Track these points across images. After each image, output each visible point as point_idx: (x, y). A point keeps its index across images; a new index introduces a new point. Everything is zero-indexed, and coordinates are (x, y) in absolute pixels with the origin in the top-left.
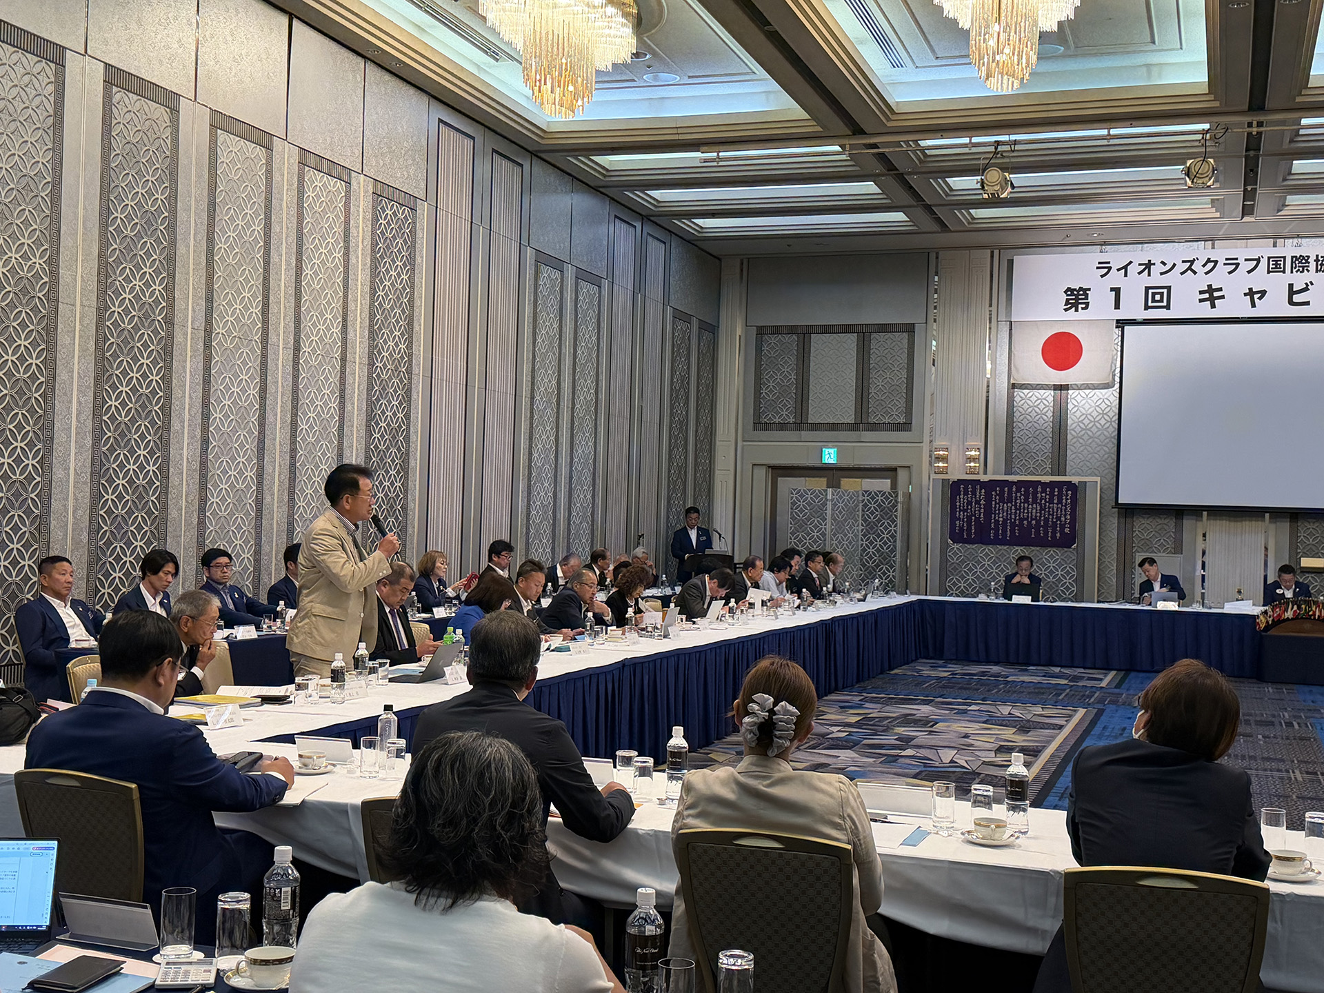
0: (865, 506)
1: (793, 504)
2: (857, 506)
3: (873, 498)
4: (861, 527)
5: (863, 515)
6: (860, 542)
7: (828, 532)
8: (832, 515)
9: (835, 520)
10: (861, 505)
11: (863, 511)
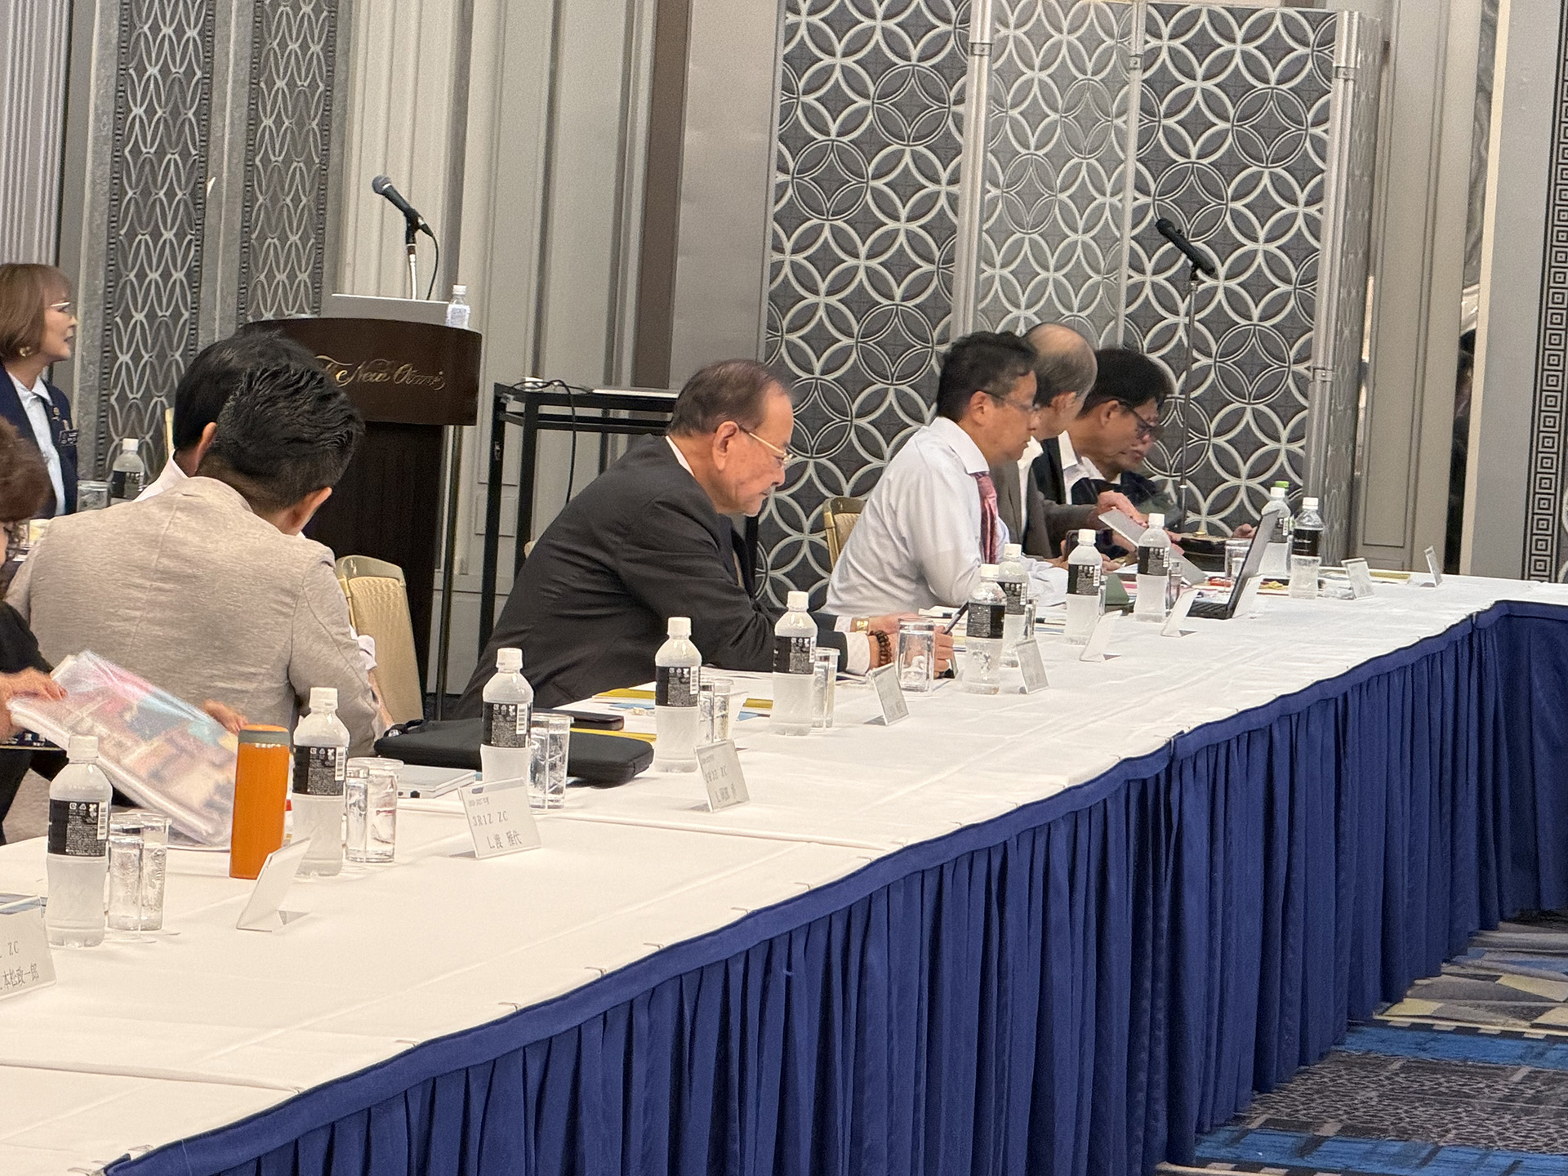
0: (1159, 85)
1: (798, 61)
2: (1116, 83)
3: (1201, 46)
4: (1131, 199)
5: (1145, 136)
6: (1126, 277)
7: (968, 222)
8: (993, 129)
9: (1005, 154)
10: (1137, 77)
11: (1147, 110)
